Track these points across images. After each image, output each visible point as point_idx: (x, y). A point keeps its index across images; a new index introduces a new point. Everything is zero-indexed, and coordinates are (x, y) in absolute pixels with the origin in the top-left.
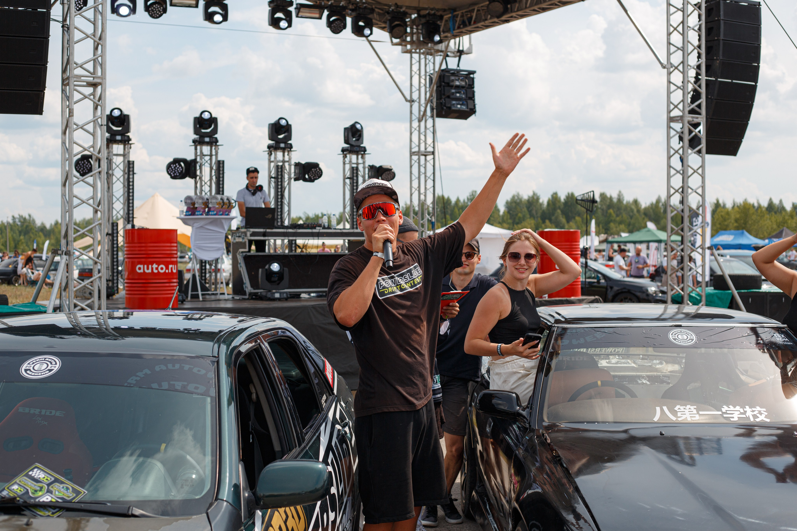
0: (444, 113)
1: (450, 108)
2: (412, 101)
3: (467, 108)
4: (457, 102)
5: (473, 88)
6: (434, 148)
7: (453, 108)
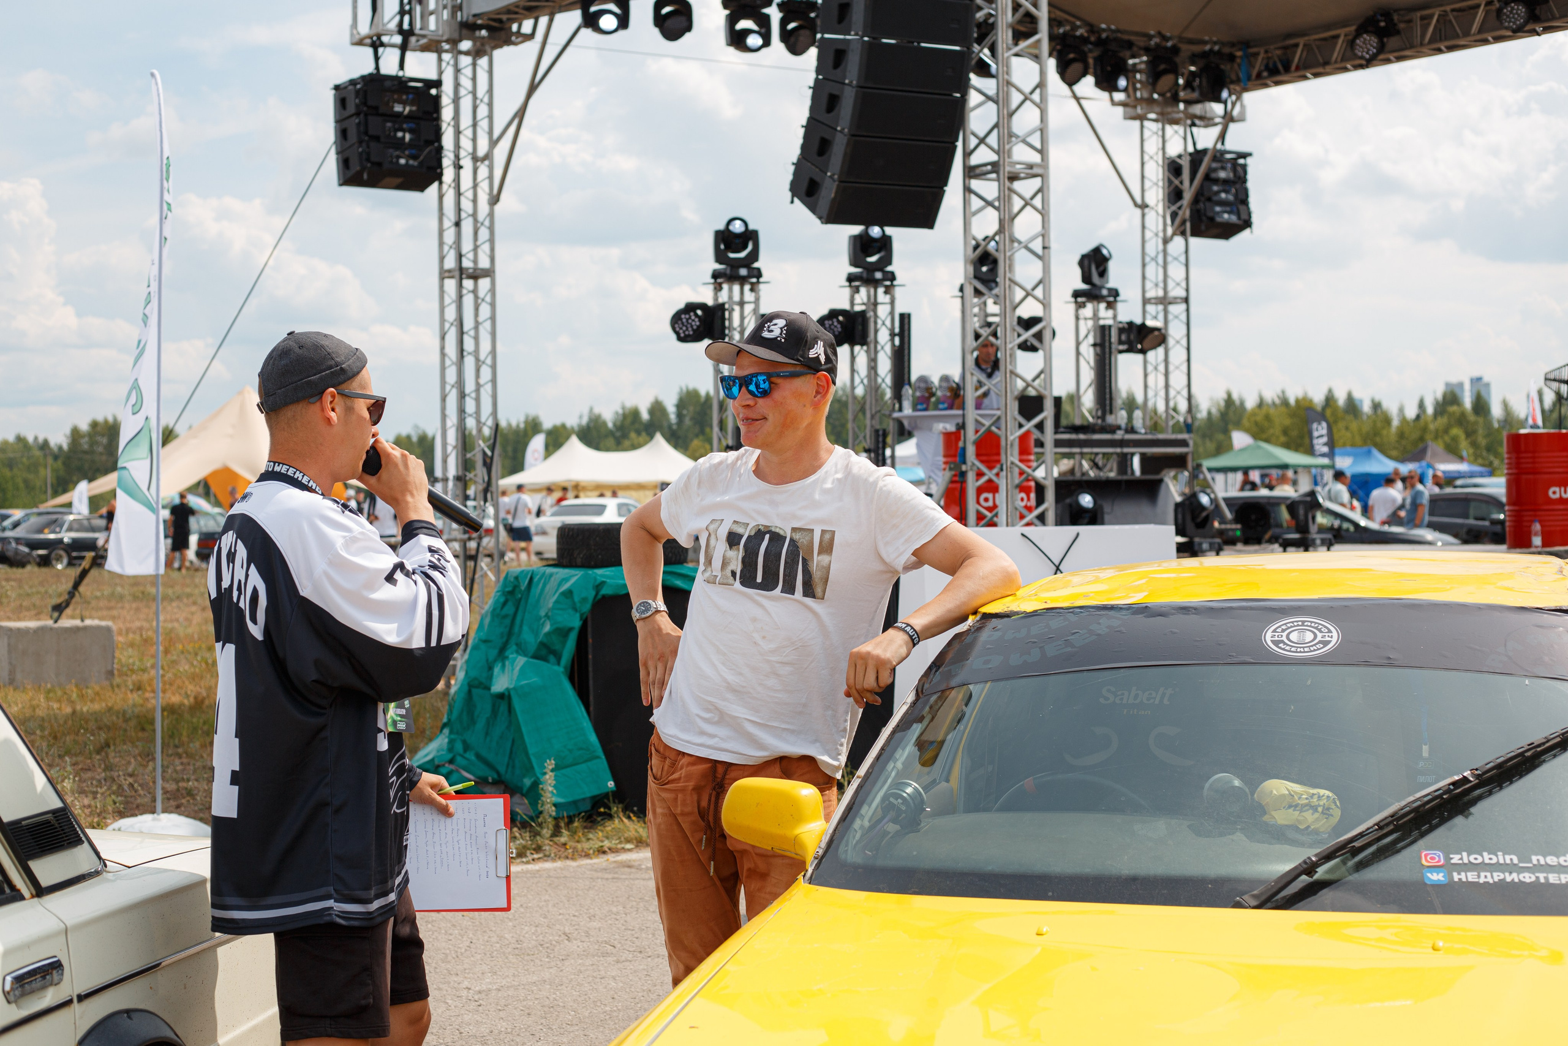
0: (1203, 227)
1: (1212, 219)
2: (1143, 206)
3: (1239, 218)
4: (1224, 209)
5: (1245, 181)
6: (1187, 290)
7: (1218, 219)
